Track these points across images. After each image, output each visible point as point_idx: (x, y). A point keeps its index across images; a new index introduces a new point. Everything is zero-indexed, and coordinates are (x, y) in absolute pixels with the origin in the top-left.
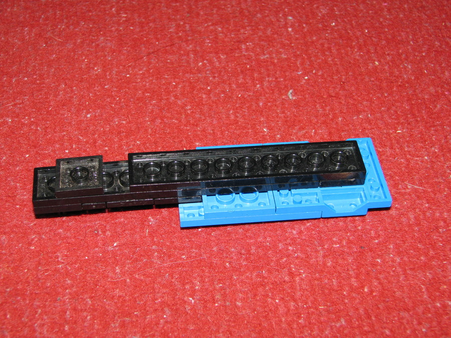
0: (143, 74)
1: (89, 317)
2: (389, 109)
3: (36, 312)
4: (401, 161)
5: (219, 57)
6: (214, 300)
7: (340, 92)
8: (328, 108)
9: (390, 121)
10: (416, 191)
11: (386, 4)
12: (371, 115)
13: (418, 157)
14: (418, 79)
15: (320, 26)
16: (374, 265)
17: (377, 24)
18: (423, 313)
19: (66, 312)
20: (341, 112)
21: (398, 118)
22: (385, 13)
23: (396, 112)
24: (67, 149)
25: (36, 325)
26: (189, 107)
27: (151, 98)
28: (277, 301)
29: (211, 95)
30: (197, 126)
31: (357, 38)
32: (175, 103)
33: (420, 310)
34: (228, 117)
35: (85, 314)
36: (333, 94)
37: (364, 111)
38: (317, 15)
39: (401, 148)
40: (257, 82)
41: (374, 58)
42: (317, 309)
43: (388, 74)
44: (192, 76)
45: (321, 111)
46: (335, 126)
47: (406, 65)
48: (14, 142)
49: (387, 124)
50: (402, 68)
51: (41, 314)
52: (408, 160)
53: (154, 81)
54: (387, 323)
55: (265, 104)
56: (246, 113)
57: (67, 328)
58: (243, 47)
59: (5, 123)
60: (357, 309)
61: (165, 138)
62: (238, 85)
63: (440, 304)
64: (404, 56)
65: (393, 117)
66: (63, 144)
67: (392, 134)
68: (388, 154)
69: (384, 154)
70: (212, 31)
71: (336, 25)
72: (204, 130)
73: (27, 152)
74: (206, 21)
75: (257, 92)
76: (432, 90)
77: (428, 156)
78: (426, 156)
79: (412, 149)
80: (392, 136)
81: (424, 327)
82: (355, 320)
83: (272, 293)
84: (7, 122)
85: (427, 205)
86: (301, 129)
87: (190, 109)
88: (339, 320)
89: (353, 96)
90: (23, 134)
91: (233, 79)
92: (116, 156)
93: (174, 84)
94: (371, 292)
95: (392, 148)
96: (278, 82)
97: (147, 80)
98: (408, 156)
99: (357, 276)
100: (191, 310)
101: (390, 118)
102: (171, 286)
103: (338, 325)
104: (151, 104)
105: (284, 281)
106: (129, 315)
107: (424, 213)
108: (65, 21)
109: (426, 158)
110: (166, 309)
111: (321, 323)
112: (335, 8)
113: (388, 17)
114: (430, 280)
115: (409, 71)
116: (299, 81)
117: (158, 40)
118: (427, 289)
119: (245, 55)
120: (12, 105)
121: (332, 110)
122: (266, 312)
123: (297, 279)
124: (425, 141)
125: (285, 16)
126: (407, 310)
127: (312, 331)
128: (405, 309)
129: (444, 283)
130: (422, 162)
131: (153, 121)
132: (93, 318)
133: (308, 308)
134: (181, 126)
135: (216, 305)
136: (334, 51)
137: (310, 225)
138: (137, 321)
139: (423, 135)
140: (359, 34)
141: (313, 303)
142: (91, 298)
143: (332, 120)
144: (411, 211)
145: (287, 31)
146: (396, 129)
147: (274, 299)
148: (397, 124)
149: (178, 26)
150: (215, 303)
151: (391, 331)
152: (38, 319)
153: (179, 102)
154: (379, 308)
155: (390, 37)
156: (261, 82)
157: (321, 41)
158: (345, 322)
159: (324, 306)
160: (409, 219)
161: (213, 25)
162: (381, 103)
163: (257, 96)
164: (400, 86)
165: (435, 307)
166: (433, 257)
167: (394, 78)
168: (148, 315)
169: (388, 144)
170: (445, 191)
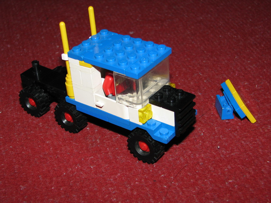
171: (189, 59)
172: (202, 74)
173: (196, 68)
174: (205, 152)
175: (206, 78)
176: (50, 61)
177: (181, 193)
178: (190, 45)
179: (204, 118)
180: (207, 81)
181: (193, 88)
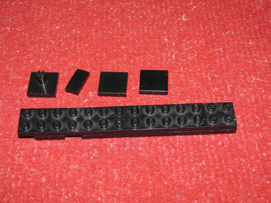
1: (48, 153)
2: (245, 29)
3: (17, 148)
4: (250, 62)
7: (215, 17)
8: (207, 27)
9: (245, 36)
10: (258, 81)
12: (233, 32)
13: (261, 60)
14: (266, 9)
18: (255, 160)
19: (34, 149)
20: (215, 29)
21: (250, 35)
23: (250, 31)
24: (42, 48)
25: (16, 156)
26: (119, 24)
27: (97, 17)
28: (164, 148)
29: (134, 16)
30: (123, 35)
32: (111, 21)
33: (253, 157)
34: (143, 30)
35: (45, 151)
36: (211, 18)
37: (230, 29)
39: (251, 54)
40: (164, 9)
42: (188, 154)
43: (247, 6)
44: (123, 4)
45: (202, 28)
46: (210, 38)
48: (10, 43)
49: (243, 38)
50: (256, 2)
51: (19, 150)
52: (254, 62)
53: (99, 6)
54: (231, 165)
55: (167, 23)
56: (155, 29)
57: (34, 159)
59: (6, 30)
60: (213, 155)
61: (103, 43)
62: (152, 11)
63: (266, 154)
65: (248, 34)
66: (40, 45)
67: (246, 44)
68: (242, 57)
69: (239, 58)
72: (128, 39)
73: (19, 49)
75: (163, 15)
77: (267, 59)
78: (266, 59)
80: (246, 46)
81: (254, 169)
82: (211, 162)
84: (8, 30)
85: (264, 91)
87: (120, 25)
88: (201, 162)
89: (223, 19)
90: (16, 37)
91: (149, 7)
92: (72, 53)
93: (112, 8)
95: (245, 54)
96: (177, 9)
97: (95, 6)
98: (255, 59)
100: (110, 151)
101: (246, 34)
103: (200, 165)
104: (96, 21)
106: (72, 152)
107: (261, 96)
109: (266, 61)
110: (95, 150)
111: (190, 163)
114: (261, 139)
115: (260, 4)
116: (190, 9)
118: (259, 144)
120: (11, 19)
121: (209, 28)
122: (156, 154)
124: (267, 50)
126: (245, 157)
127: (184, 168)
128: (243, 157)
130: (263, 63)
131: (96, 32)
132: (50, 154)
133: (183, 153)
134: (113, 35)
135: (126, 149)
137: (189, 101)
138: (77, 156)
139: (265, 46)
141: (186, 150)
143: (209, 34)
144: (253, 94)
146: (249, 42)
150: (125, 148)
151: (233, 170)
152: (17, 153)
153: (114, 20)
154: (227, 155)
156: (166, 8)
158: (205, 163)
159: (193, 152)
160: (252, 100)
162: (241, 25)
163: (163, 17)
164: (254, 14)
165: (263, 156)
166: (264, 125)
167: (251, 9)
168: (84, 153)
169: (243, 51)
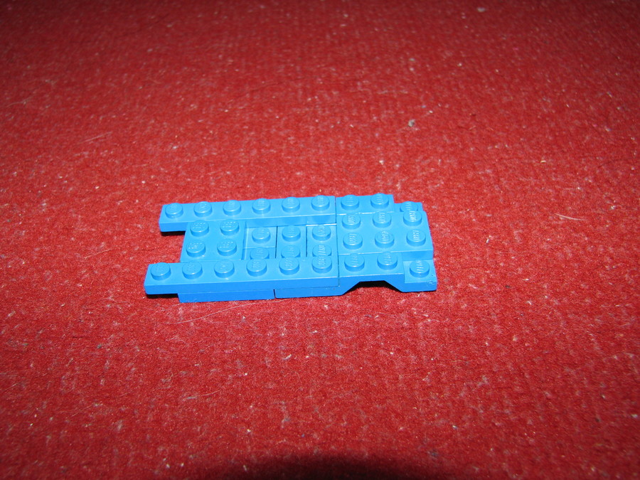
0: (244, 109)
5: (332, 94)
6: (304, 350)
11: (517, 49)
15: (445, 66)
16: (524, 307)
17: (509, 65)
22: (516, 56)
31: (488, 77)
38: (442, 58)
41: (509, 94)
47: (544, 99)
58: (359, 84)
64: (541, 93)
70: (324, 72)
71: (463, 66)
74: (319, 63)
76: (577, 122)
79: (560, 178)
83: (385, 342)
86: (425, 158)
94: (522, 342)
99: (502, 322)
102: (248, 332)
105: (403, 328)
108: (168, 66)
112: (461, 52)
113: (520, 59)
117: (264, 79)
119: (360, 91)
123: (420, 324)
125: (406, 58)
129: (620, 331)
136: (462, 87)
140: (489, 73)
142: (141, 345)
145: (409, 71)
147: (388, 350)
148: (540, 154)
149: (287, 68)
155: (523, 75)
157: (447, 79)
161: (326, 66)
170: (606, 223)
171: (588, 66)
172: (613, 94)
173: (601, 83)
174: (615, 246)
175: (619, 104)
176: (328, 36)
177: (562, 324)
178: (591, 44)
179: (617, 178)
180: (623, 108)
181: (595, 118)
